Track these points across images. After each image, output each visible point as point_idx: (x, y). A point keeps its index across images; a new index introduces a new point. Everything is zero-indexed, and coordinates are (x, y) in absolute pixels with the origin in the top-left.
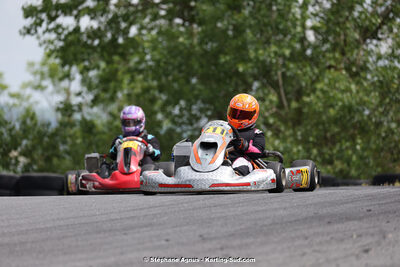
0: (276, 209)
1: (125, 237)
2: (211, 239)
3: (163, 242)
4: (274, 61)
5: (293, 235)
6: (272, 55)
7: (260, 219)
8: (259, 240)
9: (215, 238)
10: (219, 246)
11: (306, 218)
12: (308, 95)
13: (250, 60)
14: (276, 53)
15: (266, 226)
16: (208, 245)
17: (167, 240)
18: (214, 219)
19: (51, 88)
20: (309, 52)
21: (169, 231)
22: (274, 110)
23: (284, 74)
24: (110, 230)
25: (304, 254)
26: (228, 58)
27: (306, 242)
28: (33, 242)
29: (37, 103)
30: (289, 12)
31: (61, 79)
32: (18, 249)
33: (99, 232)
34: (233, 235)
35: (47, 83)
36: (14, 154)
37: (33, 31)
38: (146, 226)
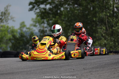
0: (106, 60)
1: (61, 69)
2: (87, 69)
3: (73, 70)
4: (104, 17)
5: (111, 68)
6: (104, 15)
7: (101, 63)
8: (101, 69)
9: (88, 69)
10: (89, 71)
11: (115, 63)
12: (115, 27)
13: (97, 17)
14: (105, 15)
15: (103, 65)
16: (86, 71)
17: (74, 70)
18: (87, 63)
19: (38, 26)
20: (115, 14)
21: (74, 67)
22: (105, 31)
23: (108, 21)
24: (57, 67)
25: (115, 73)
26: (90, 16)
27: (115, 70)
28: (33, 70)
29: (34, 30)
30: (109, 2)
31: (41, 23)
32: (29, 73)
33: (53, 68)
34: (93, 68)
35: (37, 24)
36: (28, 45)
37: (32, 9)
38: (67, 66)
